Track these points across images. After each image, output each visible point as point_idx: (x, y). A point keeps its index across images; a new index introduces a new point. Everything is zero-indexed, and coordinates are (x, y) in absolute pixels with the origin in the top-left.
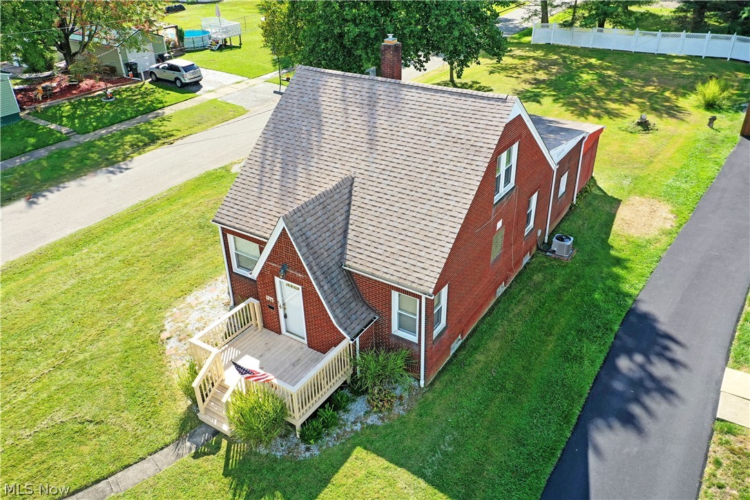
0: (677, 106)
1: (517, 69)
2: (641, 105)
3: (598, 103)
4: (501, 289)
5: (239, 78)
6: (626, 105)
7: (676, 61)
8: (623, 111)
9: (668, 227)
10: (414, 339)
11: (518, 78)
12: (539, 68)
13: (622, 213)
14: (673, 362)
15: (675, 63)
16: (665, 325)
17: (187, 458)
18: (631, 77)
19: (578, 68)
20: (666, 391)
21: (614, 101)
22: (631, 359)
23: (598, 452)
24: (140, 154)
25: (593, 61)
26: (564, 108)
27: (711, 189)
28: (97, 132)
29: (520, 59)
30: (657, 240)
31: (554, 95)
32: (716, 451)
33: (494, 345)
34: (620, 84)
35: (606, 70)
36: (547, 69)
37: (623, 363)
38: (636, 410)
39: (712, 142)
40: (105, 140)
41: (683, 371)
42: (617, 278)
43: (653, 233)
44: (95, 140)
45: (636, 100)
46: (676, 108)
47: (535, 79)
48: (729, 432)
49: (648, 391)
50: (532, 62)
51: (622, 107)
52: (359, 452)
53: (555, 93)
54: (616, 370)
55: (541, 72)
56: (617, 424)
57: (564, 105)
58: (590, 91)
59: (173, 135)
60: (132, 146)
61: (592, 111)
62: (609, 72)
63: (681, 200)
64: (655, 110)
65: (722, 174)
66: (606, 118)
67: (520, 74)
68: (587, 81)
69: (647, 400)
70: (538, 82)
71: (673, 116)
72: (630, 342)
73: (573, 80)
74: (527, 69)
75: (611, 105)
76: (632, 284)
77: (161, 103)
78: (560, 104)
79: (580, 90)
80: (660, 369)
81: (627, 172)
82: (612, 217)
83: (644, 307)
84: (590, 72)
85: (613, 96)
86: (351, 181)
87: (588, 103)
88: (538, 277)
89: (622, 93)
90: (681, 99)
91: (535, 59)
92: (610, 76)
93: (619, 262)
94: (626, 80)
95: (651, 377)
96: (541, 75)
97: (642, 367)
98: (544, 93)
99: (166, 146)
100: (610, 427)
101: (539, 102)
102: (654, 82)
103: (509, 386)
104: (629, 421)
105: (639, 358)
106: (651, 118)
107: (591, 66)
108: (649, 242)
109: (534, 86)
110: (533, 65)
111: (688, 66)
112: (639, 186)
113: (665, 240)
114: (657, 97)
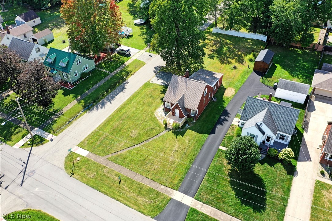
0: (244, 60)
1: (209, 45)
2: (236, 59)
3: (227, 59)
4: (205, 107)
5: (138, 50)
6: (233, 59)
7: (248, 41)
8: (232, 62)
9: (233, 94)
10: (194, 116)
11: (209, 49)
12: (214, 44)
13: (226, 91)
14: (229, 117)
15: (248, 42)
16: (228, 112)
17: (167, 131)
18: (236, 48)
19: (224, 44)
20: (227, 120)
21: (231, 58)
22: (223, 116)
23: (217, 128)
24: (128, 78)
25: (228, 41)
26: (219, 61)
27: (243, 85)
28: (114, 71)
29: (209, 40)
30: (231, 97)
31: (217, 56)
32: (231, 127)
33: (204, 116)
34: (233, 51)
35: (230, 45)
36: (216, 45)
37: (222, 117)
38: (223, 123)
39: (247, 72)
40: (118, 74)
41: (229, 118)
42: (223, 104)
43: (230, 95)
44: (116, 75)
45: (236, 58)
46: (243, 61)
47: (213, 49)
48: (233, 125)
49: (225, 121)
50: (213, 42)
51: (232, 60)
52: (188, 130)
53: (217, 55)
54: (221, 118)
55: (214, 46)
56: (220, 125)
57: (219, 60)
58: (225, 54)
59: (132, 72)
60: (125, 75)
61: (225, 62)
62: (231, 46)
63: (237, 88)
64: (239, 61)
65: (246, 81)
66: (228, 64)
67: (209, 47)
68: (225, 50)
69: (224, 122)
70: (213, 51)
71: (242, 63)
72: (223, 114)
73: (222, 50)
74: (211, 45)
75: (230, 60)
76: (225, 105)
77: (124, 61)
78: (218, 60)
79: (223, 54)
80: (227, 118)
81: (229, 81)
82: (224, 92)
83: (226, 109)
84: (227, 46)
85: (231, 56)
86: (184, 95)
87: (224, 59)
88: (211, 105)
89: (233, 55)
90: (245, 57)
91: (213, 40)
92: (231, 48)
93: (224, 101)
94: (234, 49)
95: (225, 119)
96: (215, 48)
97: (224, 118)
98: (215, 55)
99: (132, 76)
100: (219, 125)
101: (213, 59)
102: (241, 50)
103: (206, 121)
104: (222, 124)
105: (224, 116)
106: (237, 65)
107: (227, 43)
108: (229, 97)
109: (212, 52)
110: (213, 43)
111: (251, 43)
112: (230, 85)
113: (232, 97)
114: (240, 57)
